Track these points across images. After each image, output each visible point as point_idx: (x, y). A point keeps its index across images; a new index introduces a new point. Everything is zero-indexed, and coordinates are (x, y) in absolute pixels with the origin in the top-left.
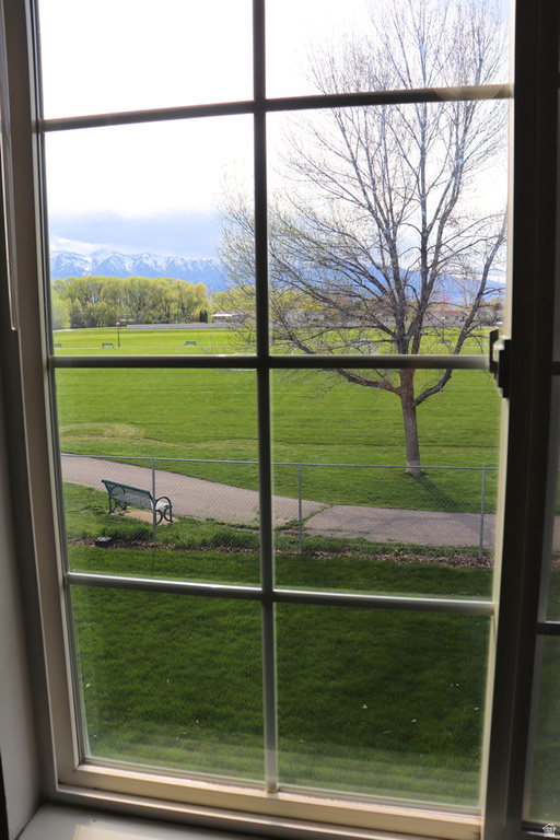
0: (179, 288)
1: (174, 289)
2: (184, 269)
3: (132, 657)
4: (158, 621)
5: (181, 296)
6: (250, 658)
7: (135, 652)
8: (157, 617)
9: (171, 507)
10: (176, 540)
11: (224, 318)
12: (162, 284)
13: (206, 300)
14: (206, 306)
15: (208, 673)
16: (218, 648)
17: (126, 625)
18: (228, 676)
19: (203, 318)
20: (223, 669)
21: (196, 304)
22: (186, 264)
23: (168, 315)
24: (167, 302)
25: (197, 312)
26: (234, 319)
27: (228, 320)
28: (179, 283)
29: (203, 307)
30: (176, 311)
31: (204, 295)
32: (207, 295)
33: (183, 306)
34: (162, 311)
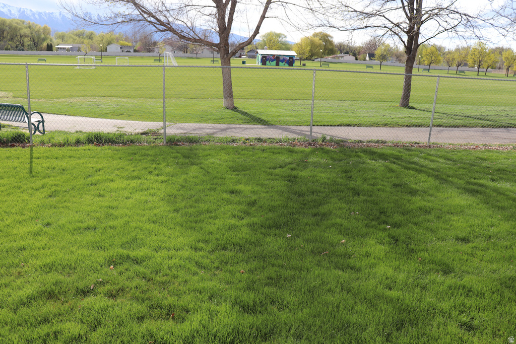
0: (30, 27)
1: (26, 28)
2: (32, 18)
3: (20, 218)
4: (46, 189)
5: (31, 33)
6: (151, 209)
7: (22, 214)
8: (43, 187)
9: (43, 121)
10: (52, 140)
11: (64, 48)
12: (17, 23)
13: (51, 37)
14: (51, 40)
15: (111, 223)
16: (115, 204)
17: (8, 194)
18: (133, 224)
19: (50, 48)
20: (126, 219)
21: (44, 40)
22: (34, 14)
23: (23, 46)
24: (21, 37)
25: (45, 44)
26: (72, 49)
27: (68, 50)
28: (29, 23)
29: (48, 41)
30: (29, 43)
31: (49, 33)
32: (51, 33)
33: (34, 40)
34: (18, 43)
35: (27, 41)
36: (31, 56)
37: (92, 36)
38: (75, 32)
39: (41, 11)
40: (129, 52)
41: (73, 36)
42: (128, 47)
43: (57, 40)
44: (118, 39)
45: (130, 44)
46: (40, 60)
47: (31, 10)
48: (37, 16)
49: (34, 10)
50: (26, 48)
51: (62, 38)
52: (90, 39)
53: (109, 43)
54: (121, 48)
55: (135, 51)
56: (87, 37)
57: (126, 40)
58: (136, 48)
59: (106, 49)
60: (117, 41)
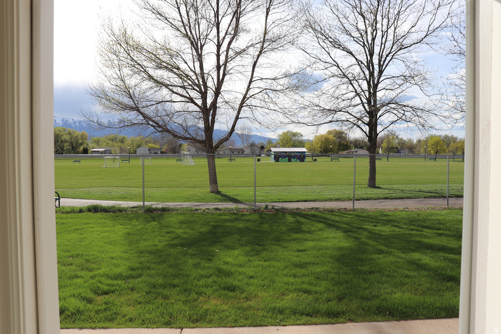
0: (70, 134)
1: (67, 134)
2: (73, 126)
5: (71, 139)
11: (98, 151)
12: (59, 131)
13: (87, 141)
14: (87, 145)
19: (85, 151)
21: (81, 144)
22: (75, 123)
23: (63, 150)
24: (62, 142)
25: (82, 148)
26: (105, 152)
27: (101, 153)
28: (70, 130)
29: (85, 146)
30: (68, 148)
31: (85, 139)
32: (88, 138)
33: (72, 145)
34: (58, 148)
35: (67, 146)
36: (68, 158)
37: (124, 140)
38: (109, 138)
39: (81, 120)
40: (157, 153)
41: (107, 141)
42: (155, 149)
43: (93, 144)
44: (146, 143)
45: (158, 147)
46: (75, 161)
47: (72, 119)
48: (77, 124)
49: (76, 119)
50: (65, 152)
51: (97, 142)
52: (122, 142)
53: (139, 146)
54: (149, 150)
55: (162, 152)
56: (119, 141)
57: (154, 143)
58: (163, 150)
59: (136, 152)
60: (146, 144)
